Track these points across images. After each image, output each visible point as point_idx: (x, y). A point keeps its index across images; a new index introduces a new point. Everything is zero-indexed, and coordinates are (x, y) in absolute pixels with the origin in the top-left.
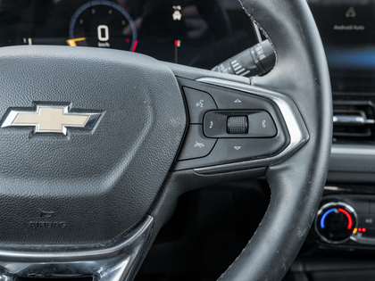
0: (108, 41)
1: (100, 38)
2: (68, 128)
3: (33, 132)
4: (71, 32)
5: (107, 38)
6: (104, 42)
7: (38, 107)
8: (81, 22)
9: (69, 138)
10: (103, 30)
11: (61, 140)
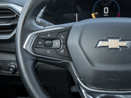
0: (108, 14)
1: (105, 13)
2: (120, 46)
3: (108, 48)
4: (93, 10)
5: (107, 13)
6: (106, 14)
7: (109, 39)
8: (98, 6)
9: (121, 50)
10: (106, 9)
11: (118, 51)
